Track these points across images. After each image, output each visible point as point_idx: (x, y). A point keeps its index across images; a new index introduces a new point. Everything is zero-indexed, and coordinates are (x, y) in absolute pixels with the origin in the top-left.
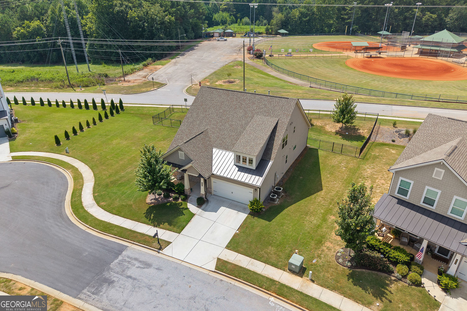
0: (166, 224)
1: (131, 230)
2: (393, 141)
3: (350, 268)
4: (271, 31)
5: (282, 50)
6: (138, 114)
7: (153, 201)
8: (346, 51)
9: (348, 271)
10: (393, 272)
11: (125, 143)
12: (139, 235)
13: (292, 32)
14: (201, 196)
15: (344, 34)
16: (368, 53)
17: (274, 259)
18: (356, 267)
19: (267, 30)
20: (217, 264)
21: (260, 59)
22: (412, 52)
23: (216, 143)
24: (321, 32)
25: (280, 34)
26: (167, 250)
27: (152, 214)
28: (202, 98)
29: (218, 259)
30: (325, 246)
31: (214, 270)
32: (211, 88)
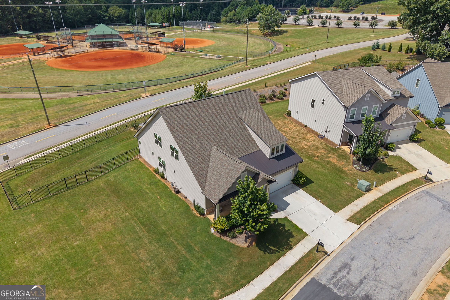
1: (289, 271)
3: (370, 169)
9: (373, 171)
10: (378, 158)
18: (371, 167)
20: (353, 223)
23: (234, 153)
26: (328, 248)
27: (270, 247)
28: (174, 120)
29: (348, 220)
30: (347, 171)
31: (359, 226)
32: (172, 107)
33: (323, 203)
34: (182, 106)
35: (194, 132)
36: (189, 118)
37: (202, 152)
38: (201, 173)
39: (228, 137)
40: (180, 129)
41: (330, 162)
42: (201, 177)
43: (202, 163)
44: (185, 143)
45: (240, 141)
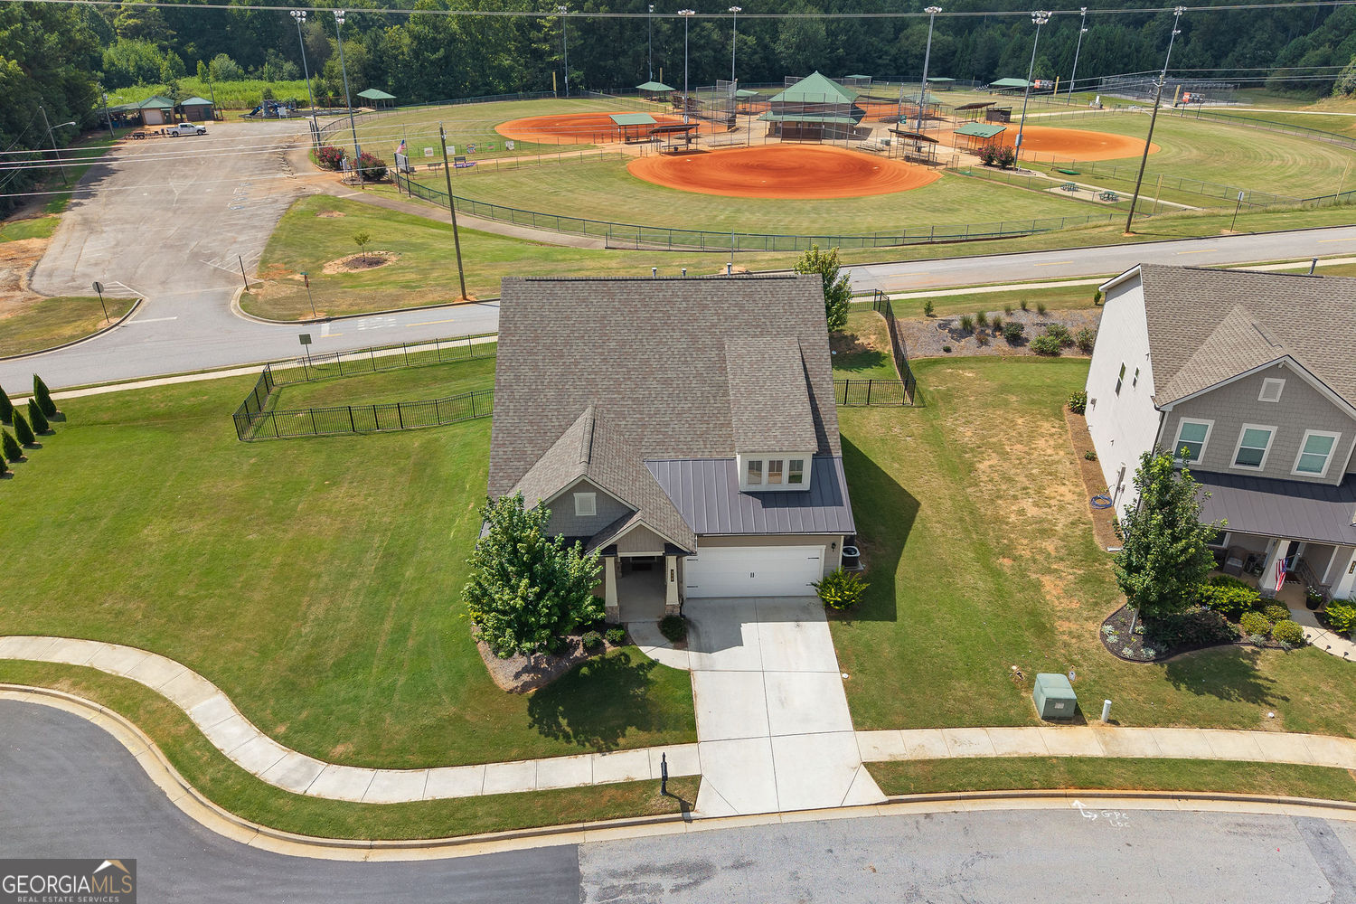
0: (631, 730)
1: (536, 795)
2: (948, 350)
3: (1158, 659)
4: (333, 95)
5: (426, 150)
6: (138, 419)
7: (526, 678)
8: (601, 140)
9: (1161, 670)
10: (1239, 637)
11: (196, 527)
12: (578, 796)
13: (403, 97)
14: (668, 612)
15: (552, 96)
16: (658, 141)
17: (989, 707)
18: (1169, 654)
19: (320, 92)
20: (878, 782)
21: (379, 182)
22: (755, 132)
23: (643, 443)
24: (487, 93)
25: (368, 103)
26: (706, 804)
27: (560, 719)
28: (525, 316)
29: (868, 765)
30: (1063, 633)
31: (886, 799)
32: (542, 282)
33: (849, 687)
34: (570, 284)
35: (562, 357)
36: (568, 318)
37: (550, 414)
38: (511, 464)
39: (654, 396)
40: (527, 341)
41: (1037, 586)
42: (505, 475)
43: (531, 441)
44: (517, 378)
45: (684, 415)
